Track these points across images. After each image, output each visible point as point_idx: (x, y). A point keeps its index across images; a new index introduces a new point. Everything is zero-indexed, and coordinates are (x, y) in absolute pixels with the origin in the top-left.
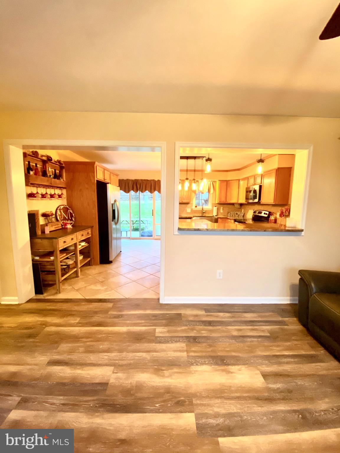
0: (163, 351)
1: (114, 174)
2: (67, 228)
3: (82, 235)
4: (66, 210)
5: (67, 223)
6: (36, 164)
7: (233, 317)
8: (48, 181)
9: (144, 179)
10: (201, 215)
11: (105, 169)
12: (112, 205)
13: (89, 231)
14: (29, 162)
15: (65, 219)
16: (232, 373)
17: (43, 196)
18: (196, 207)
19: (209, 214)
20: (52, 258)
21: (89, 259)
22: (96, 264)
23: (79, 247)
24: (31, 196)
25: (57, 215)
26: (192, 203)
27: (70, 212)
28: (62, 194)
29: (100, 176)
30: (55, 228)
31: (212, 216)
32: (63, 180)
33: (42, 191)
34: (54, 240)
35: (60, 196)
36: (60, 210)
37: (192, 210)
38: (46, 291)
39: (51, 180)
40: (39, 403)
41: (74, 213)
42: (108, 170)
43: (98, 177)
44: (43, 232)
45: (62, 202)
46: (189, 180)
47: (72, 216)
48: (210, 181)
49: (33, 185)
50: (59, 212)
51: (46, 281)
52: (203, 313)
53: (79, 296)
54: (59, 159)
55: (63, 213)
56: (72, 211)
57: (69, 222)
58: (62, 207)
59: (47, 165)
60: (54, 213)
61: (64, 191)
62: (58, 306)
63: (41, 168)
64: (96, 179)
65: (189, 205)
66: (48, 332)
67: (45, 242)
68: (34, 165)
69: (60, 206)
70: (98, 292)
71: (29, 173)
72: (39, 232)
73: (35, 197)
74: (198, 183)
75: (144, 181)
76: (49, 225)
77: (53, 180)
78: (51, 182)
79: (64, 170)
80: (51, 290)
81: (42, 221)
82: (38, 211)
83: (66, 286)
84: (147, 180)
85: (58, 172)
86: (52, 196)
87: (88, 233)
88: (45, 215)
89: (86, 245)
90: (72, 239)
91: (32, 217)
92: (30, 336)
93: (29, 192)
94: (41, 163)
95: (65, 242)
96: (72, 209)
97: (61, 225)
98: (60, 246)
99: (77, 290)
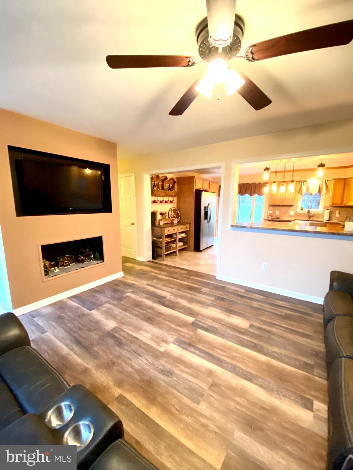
0: (200, 297)
1: (213, 182)
2: (173, 223)
3: (182, 228)
4: (175, 211)
5: (174, 220)
6: (158, 183)
7: (265, 299)
8: (164, 192)
9: (244, 183)
10: (307, 219)
11: (203, 180)
12: (205, 208)
13: (188, 226)
14: (154, 182)
15: (174, 217)
16: (231, 317)
17: (161, 202)
18: (302, 209)
19: (318, 218)
20: (161, 239)
21: (186, 246)
22: (190, 251)
23: (179, 236)
24: (154, 202)
25: (169, 214)
26: (297, 206)
27: (178, 213)
28: (173, 200)
29: (198, 186)
30: (167, 222)
31: (322, 220)
32: (175, 191)
33: (160, 199)
34: (163, 229)
35: (171, 202)
36: (171, 211)
37: (296, 213)
38: (157, 258)
39: (166, 192)
40: (138, 294)
41: (180, 213)
42: (207, 180)
43: (197, 187)
44: (159, 224)
45: (174, 206)
46: (276, 183)
47: (178, 215)
48: (322, 180)
49: (155, 196)
50: (170, 213)
51: (158, 252)
52: (244, 291)
53: (172, 264)
54: (173, 177)
55: (173, 213)
56: (179, 212)
57: (176, 219)
58: (173, 209)
59: (165, 182)
60: (167, 213)
61: (175, 199)
62: (160, 266)
63: (161, 184)
64: (195, 189)
65: (292, 208)
66: (151, 275)
67: (159, 229)
68: (157, 183)
69: (171, 208)
70: (183, 265)
71: (154, 188)
72: (157, 224)
73: (156, 203)
74: (306, 183)
75: (244, 185)
76: (163, 220)
77: (168, 191)
78: (166, 193)
79: (176, 184)
80: (160, 259)
81: (159, 217)
82: (157, 211)
83: (168, 259)
84: (248, 184)
85: (172, 185)
86: (166, 202)
87: (186, 227)
88: (161, 214)
89: (186, 236)
90: (174, 230)
91: (154, 215)
92: (143, 274)
93: (154, 200)
94: (161, 182)
95: (169, 231)
96: (179, 211)
97: (170, 221)
98: (165, 233)
99: (173, 262)
